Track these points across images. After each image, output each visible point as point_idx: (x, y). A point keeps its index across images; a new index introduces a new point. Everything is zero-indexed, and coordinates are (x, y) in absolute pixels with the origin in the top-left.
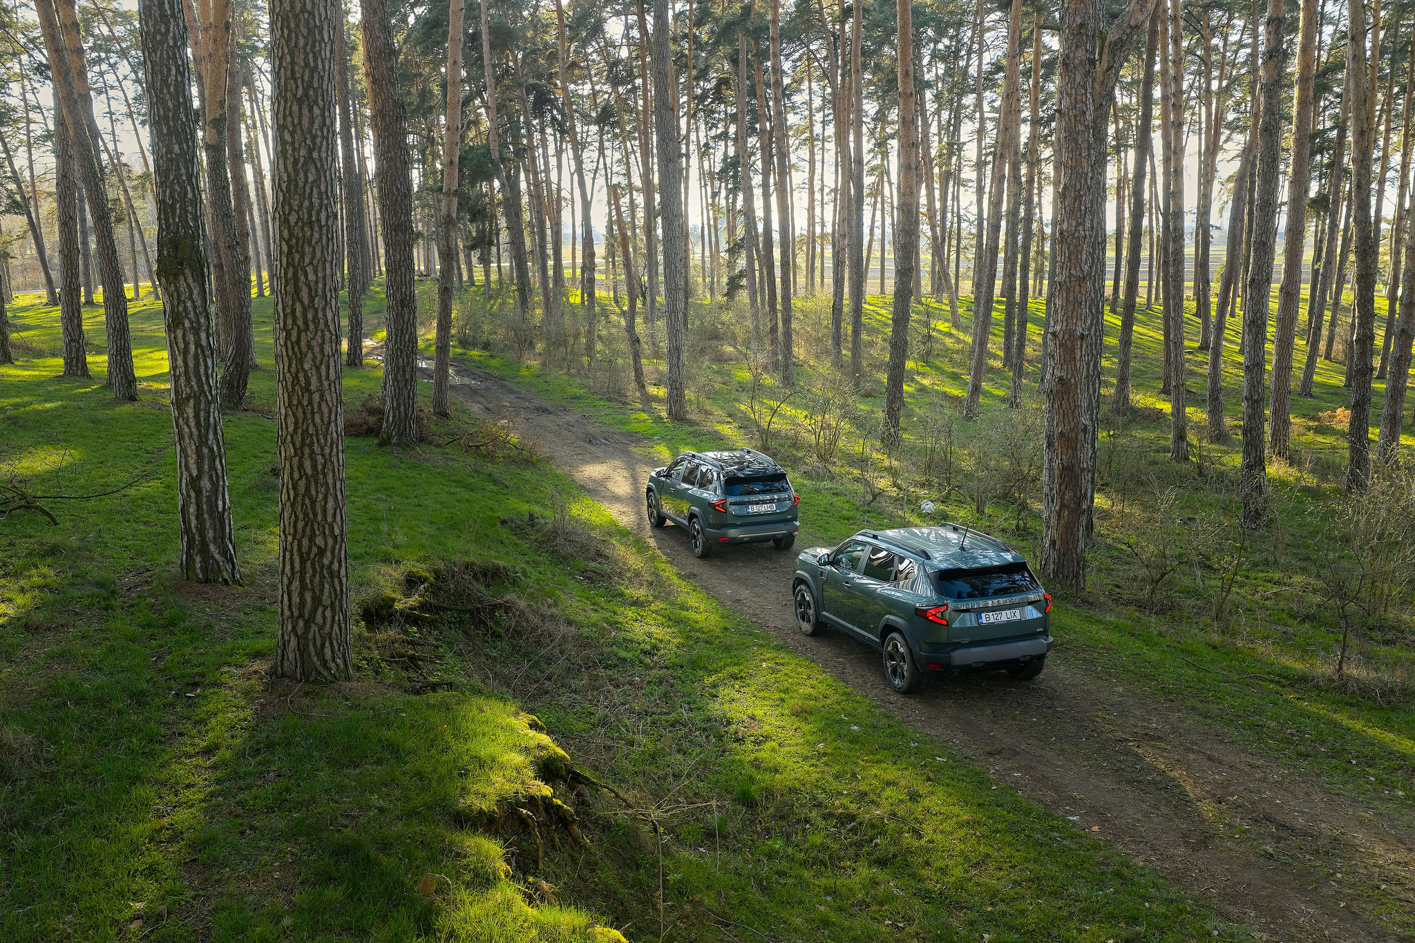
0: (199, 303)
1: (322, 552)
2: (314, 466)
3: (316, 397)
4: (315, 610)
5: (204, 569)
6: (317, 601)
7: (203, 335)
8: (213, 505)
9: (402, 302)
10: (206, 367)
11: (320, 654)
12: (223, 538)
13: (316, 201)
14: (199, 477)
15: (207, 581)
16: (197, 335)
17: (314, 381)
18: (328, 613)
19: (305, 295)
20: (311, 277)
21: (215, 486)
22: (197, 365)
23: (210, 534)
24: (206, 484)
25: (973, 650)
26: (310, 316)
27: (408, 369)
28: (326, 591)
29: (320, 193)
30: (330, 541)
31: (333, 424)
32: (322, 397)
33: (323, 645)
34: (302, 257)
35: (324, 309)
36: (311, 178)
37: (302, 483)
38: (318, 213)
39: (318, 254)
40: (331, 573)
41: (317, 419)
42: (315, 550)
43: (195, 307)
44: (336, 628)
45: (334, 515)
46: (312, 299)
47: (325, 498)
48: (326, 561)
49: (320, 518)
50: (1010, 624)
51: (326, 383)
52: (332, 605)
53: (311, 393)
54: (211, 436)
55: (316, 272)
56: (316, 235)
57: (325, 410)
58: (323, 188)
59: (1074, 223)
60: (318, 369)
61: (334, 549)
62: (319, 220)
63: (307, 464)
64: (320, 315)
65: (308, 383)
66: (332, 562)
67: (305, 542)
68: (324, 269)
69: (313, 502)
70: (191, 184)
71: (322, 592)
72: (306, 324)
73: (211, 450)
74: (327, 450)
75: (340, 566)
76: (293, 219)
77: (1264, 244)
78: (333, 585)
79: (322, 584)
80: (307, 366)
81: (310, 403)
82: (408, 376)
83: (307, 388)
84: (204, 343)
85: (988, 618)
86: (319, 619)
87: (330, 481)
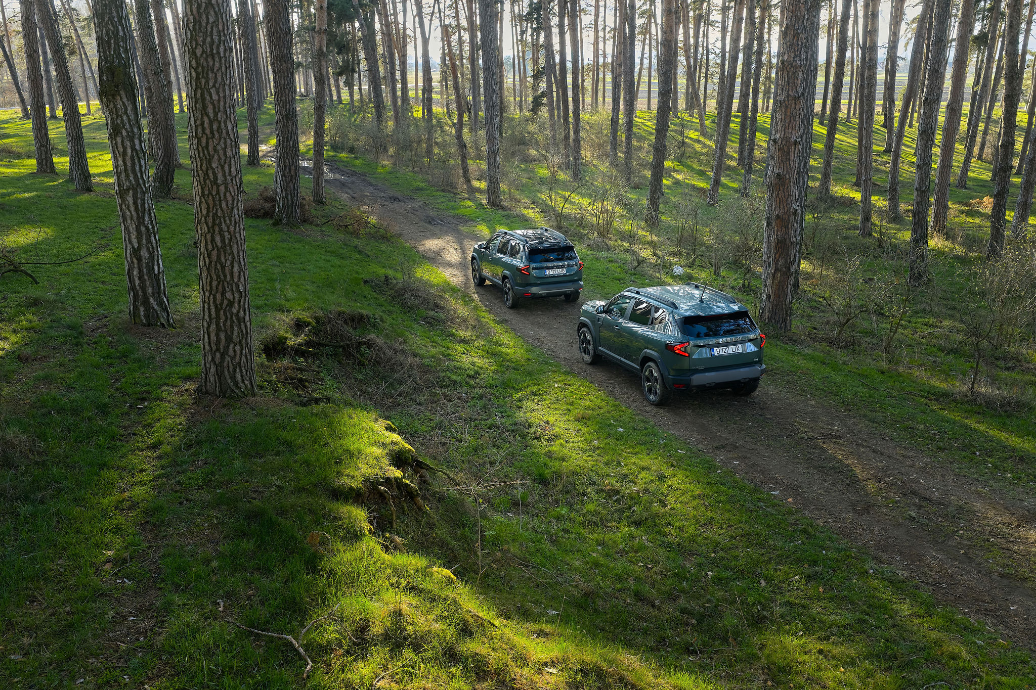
0: (132, 117)
1: (231, 304)
2: (223, 241)
3: (222, 188)
4: (227, 346)
5: (147, 316)
6: (229, 339)
7: (137, 142)
8: (150, 270)
9: (287, 116)
10: (140, 166)
11: (233, 377)
12: (159, 293)
13: (215, 38)
14: (139, 248)
15: (149, 325)
16: (132, 140)
17: (220, 176)
18: (238, 348)
19: (210, 110)
20: (215, 97)
21: (152, 255)
22: (133, 165)
23: (150, 291)
24: (144, 253)
25: (707, 374)
26: (215, 127)
27: (293, 168)
28: (235, 332)
29: (219, 32)
30: (237, 296)
31: (235, 209)
32: (226, 188)
33: (235, 371)
34: (207, 82)
35: (225, 122)
36: (211, 20)
37: (215, 253)
38: (218, 48)
39: (219, 79)
40: (238, 319)
41: (224, 205)
42: (226, 302)
43: (129, 120)
44: (244, 358)
45: (239, 277)
46: (216, 114)
47: (232, 264)
48: (234, 311)
49: (228, 278)
50: (734, 356)
51: (229, 178)
52: (240, 342)
53: (218, 186)
54: (147, 218)
55: (218, 93)
56: (217, 65)
57: (230, 199)
58: (221, 28)
59: (793, 55)
60: (223, 167)
61: (240, 301)
62: (218, 53)
63: (218, 239)
64: (223, 126)
65: (216, 178)
66: (239, 311)
67: (219, 296)
68: (224, 91)
69: (223, 267)
70: (121, 25)
71: (232, 333)
72: (212, 132)
73: (147, 228)
74: (232, 229)
75: (245, 314)
76: (199, 52)
77: (936, 71)
78: (240, 328)
79: (232, 327)
80: (214, 165)
81: (218, 193)
82: (293, 173)
83: (215, 182)
84: (138, 148)
85: (719, 352)
86: (231, 352)
87: (235, 252)
